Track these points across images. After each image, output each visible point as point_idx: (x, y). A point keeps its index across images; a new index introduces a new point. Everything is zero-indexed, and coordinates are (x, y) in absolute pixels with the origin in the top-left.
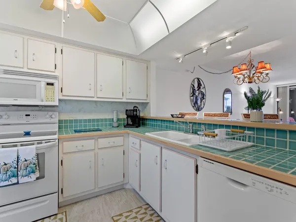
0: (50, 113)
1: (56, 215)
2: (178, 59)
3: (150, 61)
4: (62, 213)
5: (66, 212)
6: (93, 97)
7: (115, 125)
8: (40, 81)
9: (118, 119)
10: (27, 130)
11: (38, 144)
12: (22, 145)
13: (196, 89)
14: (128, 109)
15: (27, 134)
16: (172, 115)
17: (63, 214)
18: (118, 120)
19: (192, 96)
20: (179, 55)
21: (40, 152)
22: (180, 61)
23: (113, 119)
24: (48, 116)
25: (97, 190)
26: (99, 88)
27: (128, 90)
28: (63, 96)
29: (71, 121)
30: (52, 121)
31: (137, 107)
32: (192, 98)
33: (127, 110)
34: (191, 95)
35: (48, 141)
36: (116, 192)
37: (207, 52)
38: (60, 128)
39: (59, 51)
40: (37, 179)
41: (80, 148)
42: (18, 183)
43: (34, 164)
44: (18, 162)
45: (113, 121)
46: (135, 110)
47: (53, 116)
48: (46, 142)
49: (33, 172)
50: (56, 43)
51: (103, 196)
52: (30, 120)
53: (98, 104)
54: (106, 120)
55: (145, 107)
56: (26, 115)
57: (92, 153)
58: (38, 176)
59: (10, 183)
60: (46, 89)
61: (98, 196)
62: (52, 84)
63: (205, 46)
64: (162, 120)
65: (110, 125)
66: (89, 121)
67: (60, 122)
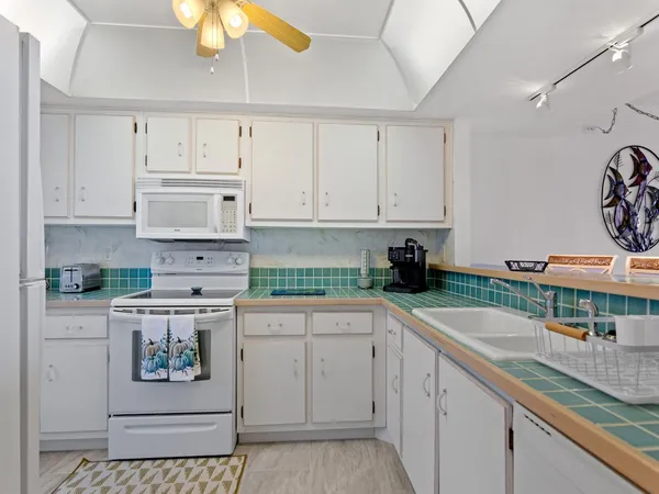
0: (235, 254)
1: (229, 456)
2: (535, 97)
3: (452, 120)
4: (239, 457)
5: (246, 457)
6: (310, 221)
7: (364, 282)
8: (212, 194)
9: (370, 269)
10: (196, 286)
11: (201, 312)
12: (177, 313)
13: (627, 182)
14: (394, 246)
15: (197, 292)
16: (508, 263)
17: (240, 459)
18: (372, 271)
19: (608, 206)
20: (534, 88)
21: (202, 328)
22: (539, 105)
23: (359, 269)
24: (230, 260)
25: (310, 427)
26: (322, 199)
27: (392, 200)
28: (253, 220)
29: (273, 271)
30: (238, 269)
31: (415, 242)
32: (611, 210)
33: (391, 249)
34: (606, 202)
35: (216, 308)
36: (356, 444)
37: (626, 56)
38: (252, 284)
39: (246, 131)
40: (197, 378)
41: (275, 328)
42: (167, 380)
43: (192, 350)
44: (168, 342)
45: (360, 274)
46: (409, 249)
47: (239, 261)
48: (213, 311)
49: (191, 364)
50: (240, 118)
51: (324, 444)
52: (204, 267)
53: (326, 236)
54: (344, 271)
55: (443, 242)
56: (198, 258)
57: (300, 344)
58: (199, 373)
59: (158, 377)
60: (223, 209)
61: (315, 441)
62: (232, 198)
63: (619, 39)
64: (479, 277)
65: (354, 282)
66: (309, 272)
67: (253, 272)
